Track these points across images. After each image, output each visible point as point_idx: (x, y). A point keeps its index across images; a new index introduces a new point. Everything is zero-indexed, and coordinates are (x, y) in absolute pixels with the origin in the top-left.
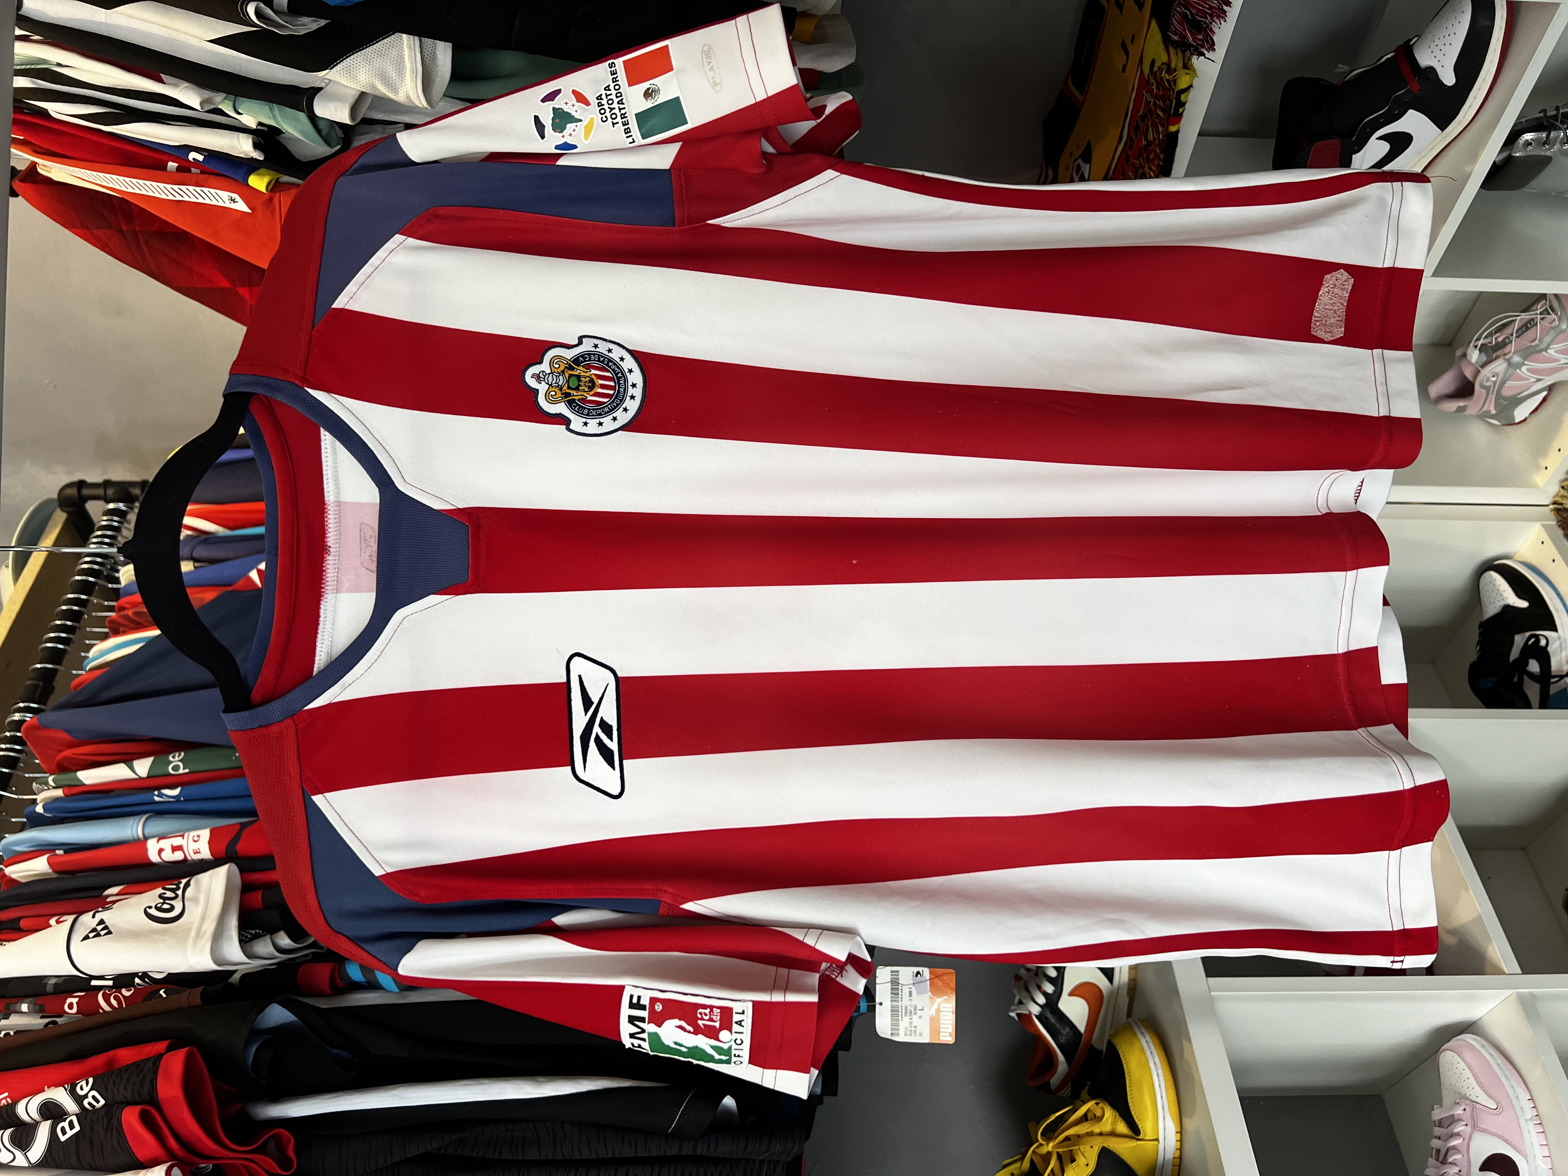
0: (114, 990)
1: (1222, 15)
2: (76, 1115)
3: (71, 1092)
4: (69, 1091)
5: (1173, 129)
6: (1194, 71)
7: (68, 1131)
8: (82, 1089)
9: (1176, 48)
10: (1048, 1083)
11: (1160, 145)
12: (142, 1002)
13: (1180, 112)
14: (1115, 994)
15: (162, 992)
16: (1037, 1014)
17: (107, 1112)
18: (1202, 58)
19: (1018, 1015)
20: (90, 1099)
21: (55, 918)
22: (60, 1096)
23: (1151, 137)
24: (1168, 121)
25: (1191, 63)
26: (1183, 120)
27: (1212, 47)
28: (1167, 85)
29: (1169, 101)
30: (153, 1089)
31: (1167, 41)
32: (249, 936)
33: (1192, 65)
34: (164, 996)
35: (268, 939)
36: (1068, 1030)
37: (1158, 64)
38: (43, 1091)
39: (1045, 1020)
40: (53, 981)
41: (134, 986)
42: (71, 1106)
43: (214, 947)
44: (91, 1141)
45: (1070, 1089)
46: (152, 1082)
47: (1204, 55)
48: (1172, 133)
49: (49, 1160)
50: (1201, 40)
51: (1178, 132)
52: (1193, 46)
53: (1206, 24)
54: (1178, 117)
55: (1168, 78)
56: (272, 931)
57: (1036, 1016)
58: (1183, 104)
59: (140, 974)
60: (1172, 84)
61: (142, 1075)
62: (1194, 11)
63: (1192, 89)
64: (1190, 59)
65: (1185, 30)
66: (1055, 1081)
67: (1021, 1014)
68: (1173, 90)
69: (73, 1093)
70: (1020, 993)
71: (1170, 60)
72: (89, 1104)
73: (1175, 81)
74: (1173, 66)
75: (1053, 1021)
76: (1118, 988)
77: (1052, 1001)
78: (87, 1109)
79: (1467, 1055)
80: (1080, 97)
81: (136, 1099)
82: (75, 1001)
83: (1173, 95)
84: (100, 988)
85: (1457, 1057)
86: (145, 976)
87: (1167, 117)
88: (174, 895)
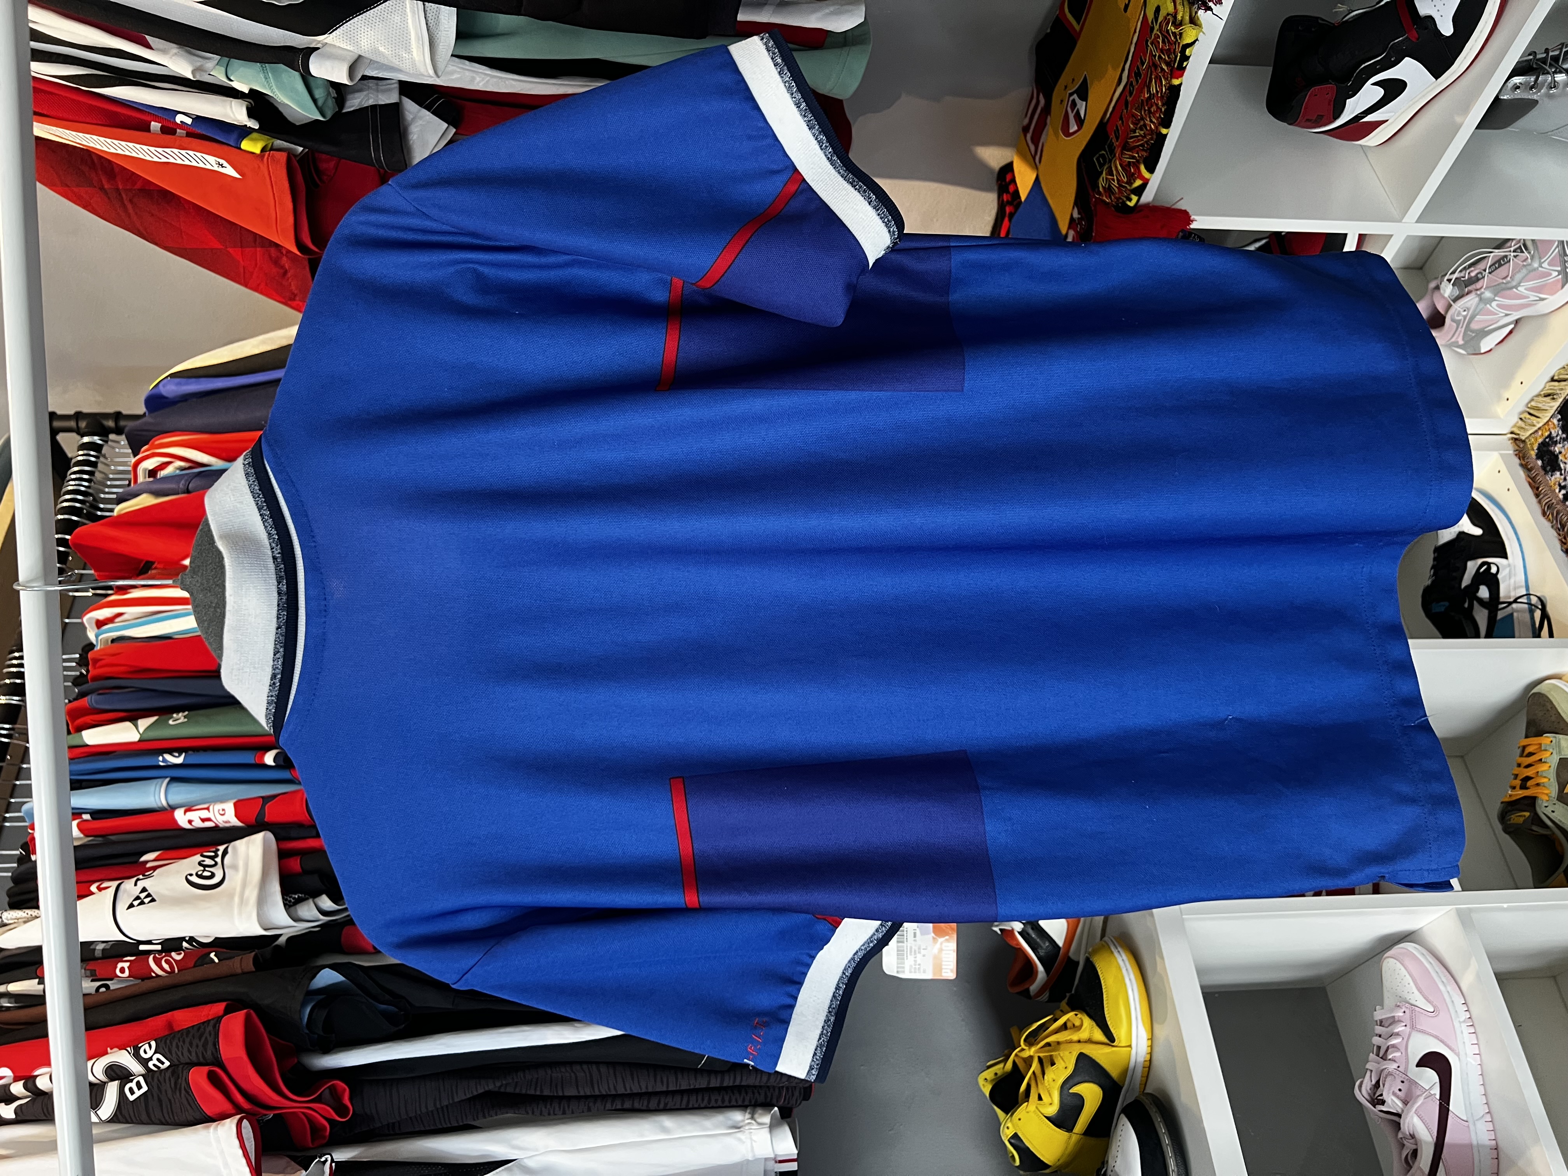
0: (164, 954)
2: (142, 1075)
3: (136, 1055)
4: (133, 1055)
5: (1176, 82)
6: (1199, 25)
7: (136, 1091)
8: (145, 1052)
10: (1028, 990)
11: (1162, 97)
12: (194, 966)
13: (1184, 66)
15: (212, 955)
16: (1020, 930)
17: (173, 1073)
18: (1209, 12)
19: (1000, 930)
20: (155, 1061)
21: (96, 884)
22: (124, 1058)
23: (1154, 90)
24: (1171, 75)
25: (1198, 17)
27: (1219, 2)
28: (1173, 39)
29: (1175, 55)
30: (217, 1051)
32: (293, 901)
33: (1198, 19)
34: (216, 960)
35: (311, 901)
36: (1047, 944)
37: (1163, 13)
38: (106, 1053)
39: (1026, 936)
40: (100, 947)
41: (183, 950)
42: (135, 1067)
43: (260, 912)
44: (160, 1101)
45: (1048, 994)
46: (214, 1045)
47: (1210, 9)
48: (1175, 85)
49: (120, 1116)
51: (1181, 85)
54: (1182, 69)
55: (1174, 31)
56: (315, 894)
57: (1019, 932)
58: (1187, 58)
59: (187, 939)
60: (1178, 37)
61: (203, 1039)
63: (1197, 42)
64: (1196, 13)
66: (1034, 988)
67: (1005, 929)
68: (1179, 43)
69: (137, 1055)
71: (1176, 11)
72: (154, 1065)
73: (1181, 34)
74: (1179, 17)
75: (1033, 936)
78: (152, 1070)
79: (1407, 962)
80: (1077, 27)
81: (201, 1060)
82: (126, 965)
83: (1178, 49)
84: (149, 952)
85: (1398, 964)
86: (191, 940)
87: (1171, 71)
88: (212, 863)
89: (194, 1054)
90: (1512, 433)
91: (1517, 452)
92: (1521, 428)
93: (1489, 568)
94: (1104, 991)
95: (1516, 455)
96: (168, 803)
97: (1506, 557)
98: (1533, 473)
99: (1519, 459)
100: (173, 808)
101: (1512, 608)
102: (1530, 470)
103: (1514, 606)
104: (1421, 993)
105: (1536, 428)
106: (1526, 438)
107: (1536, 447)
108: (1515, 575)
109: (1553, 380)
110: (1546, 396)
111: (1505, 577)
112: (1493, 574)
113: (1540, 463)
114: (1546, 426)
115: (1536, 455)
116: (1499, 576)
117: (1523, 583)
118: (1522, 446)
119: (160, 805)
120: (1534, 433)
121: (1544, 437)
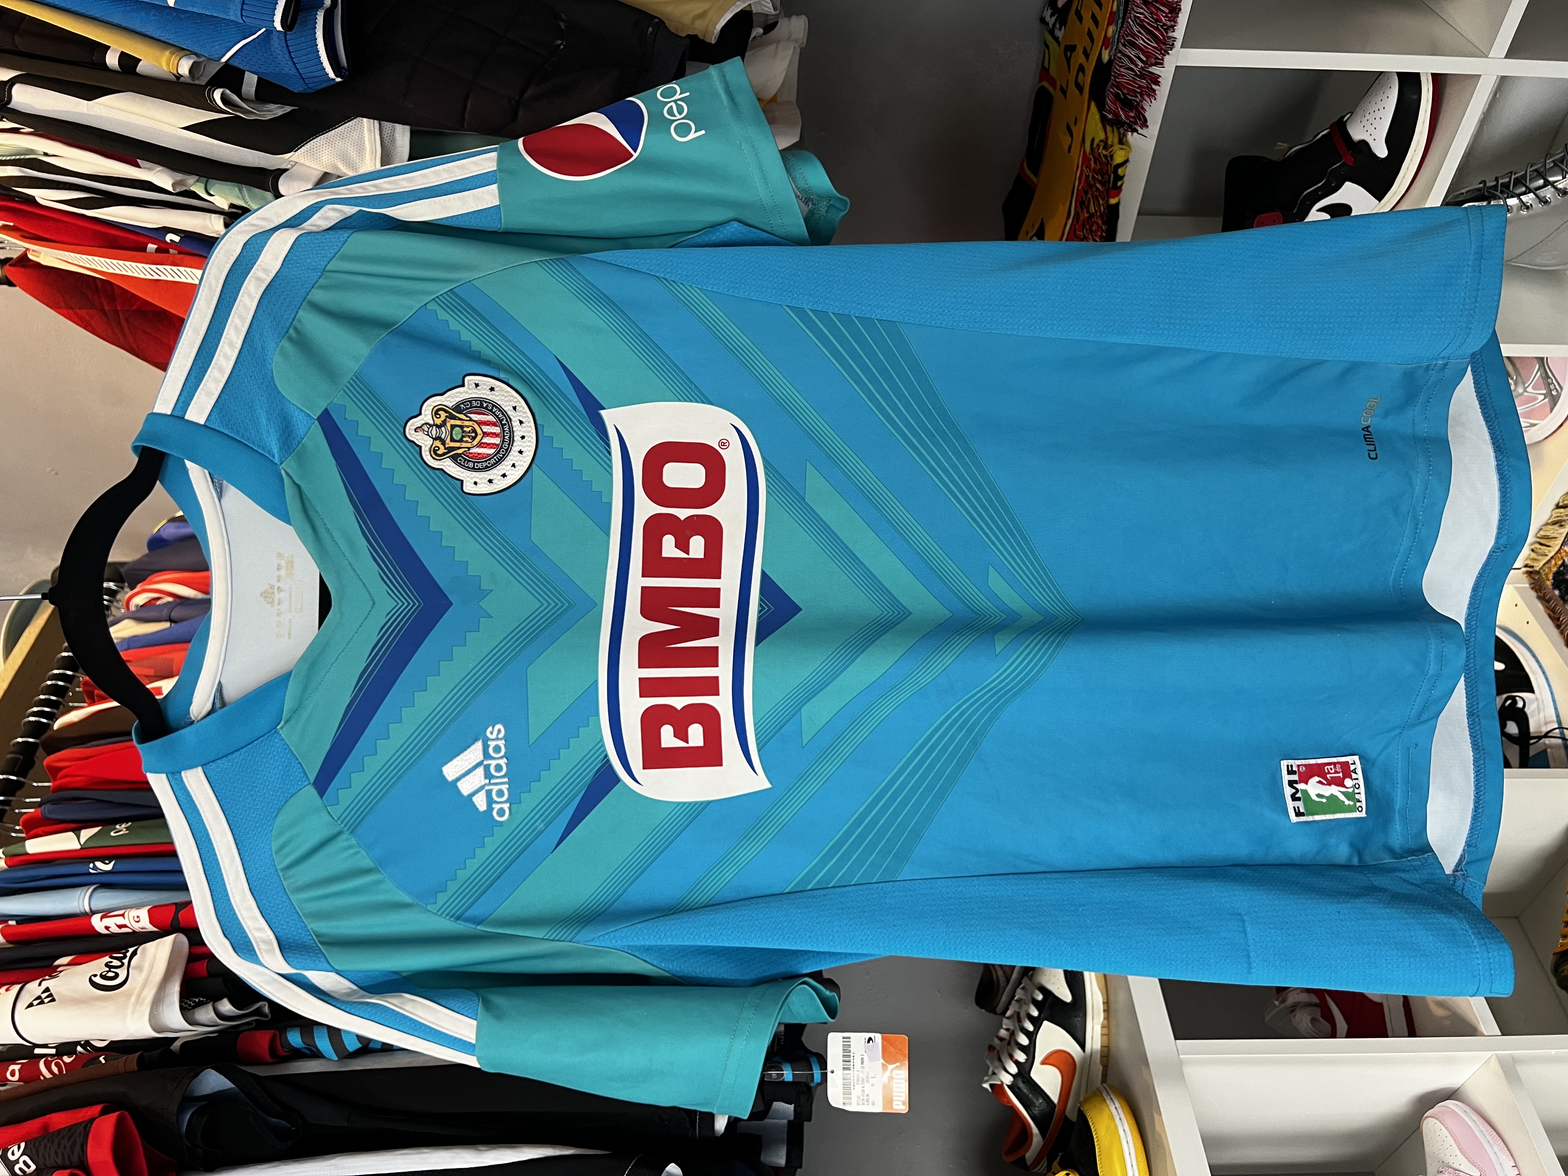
0: (56, 1057)
1: (1152, 93)
5: (1113, 201)
6: (1129, 147)
8: (13, 1154)
9: (1112, 126)
10: (1023, 1158)
11: (1101, 216)
12: (82, 1068)
13: (1119, 185)
14: (1088, 1061)
15: (101, 1059)
16: (1009, 1084)
18: (1135, 134)
19: (991, 1085)
20: (21, 1165)
23: (1092, 209)
24: (1107, 194)
25: (1126, 139)
26: (1122, 193)
27: (1145, 124)
28: (1104, 159)
29: (1108, 175)
30: (83, 1153)
31: (1104, 120)
32: (191, 1003)
33: (1127, 141)
34: (104, 1062)
35: (210, 1005)
36: (1041, 1101)
37: (1096, 142)
39: (1017, 1090)
41: (75, 1053)
43: (153, 1013)
45: (1046, 1164)
46: (82, 1146)
47: (1136, 131)
48: (1112, 205)
50: (1132, 117)
51: (1118, 204)
52: (1126, 123)
53: (1136, 102)
54: (1118, 190)
55: (1105, 154)
56: (215, 998)
57: (1008, 1086)
58: (1121, 178)
59: (82, 1042)
60: (1109, 159)
61: (72, 1140)
62: (1125, 91)
63: (1128, 164)
64: (1125, 135)
65: (1117, 109)
66: (1030, 1155)
67: (995, 1084)
68: (1111, 165)
70: (992, 1061)
71: (1107, 138)
72: (20, 1169)
73: (1112, 157)
74: (1110, 142)
75: (1025, 1091)
76: (1091, 1054)
77: (1024, 1071)
79: (1448, 1121)
80: (1035, 179)
81: (67, 1163)
82: (17, 1067)
83: (1110, 170)
84: (42, 1056)
85: (1438, 1123)
86: (87, 1044)
87: (1108, 191)
88: (120, 964)
89: (60, 1156)
90: (1526, 566)
91: (1533, 586)
92: (1535, 559)
93: (1515, 702)
94: (1096, 1144)
95: (1532, 588)
96: (91, 909)
97: (1532, 691)
98: (1552, 604)
99: (1536, 591)
100: (94, 913)
101: (1545, 743)
102: (1548, 601)
103: (1547, 741)
104: (1464, 1155)
105: (1548, 558)
106: (1541, 568)
107: (1551, 577)
108: (1544, 710)
109: (1558, 506)
110: (1554, 523)
111: (1533, 711)
112: (1519, 708)
113: (1557, 592)
114: (1559, 555)
115: (1553, 585)
116: (1526, 709)
117: (1555, 719)
118: (1536, 578)
119: (82, 910)
120: (1547, 563)
121: (1558, 566)
